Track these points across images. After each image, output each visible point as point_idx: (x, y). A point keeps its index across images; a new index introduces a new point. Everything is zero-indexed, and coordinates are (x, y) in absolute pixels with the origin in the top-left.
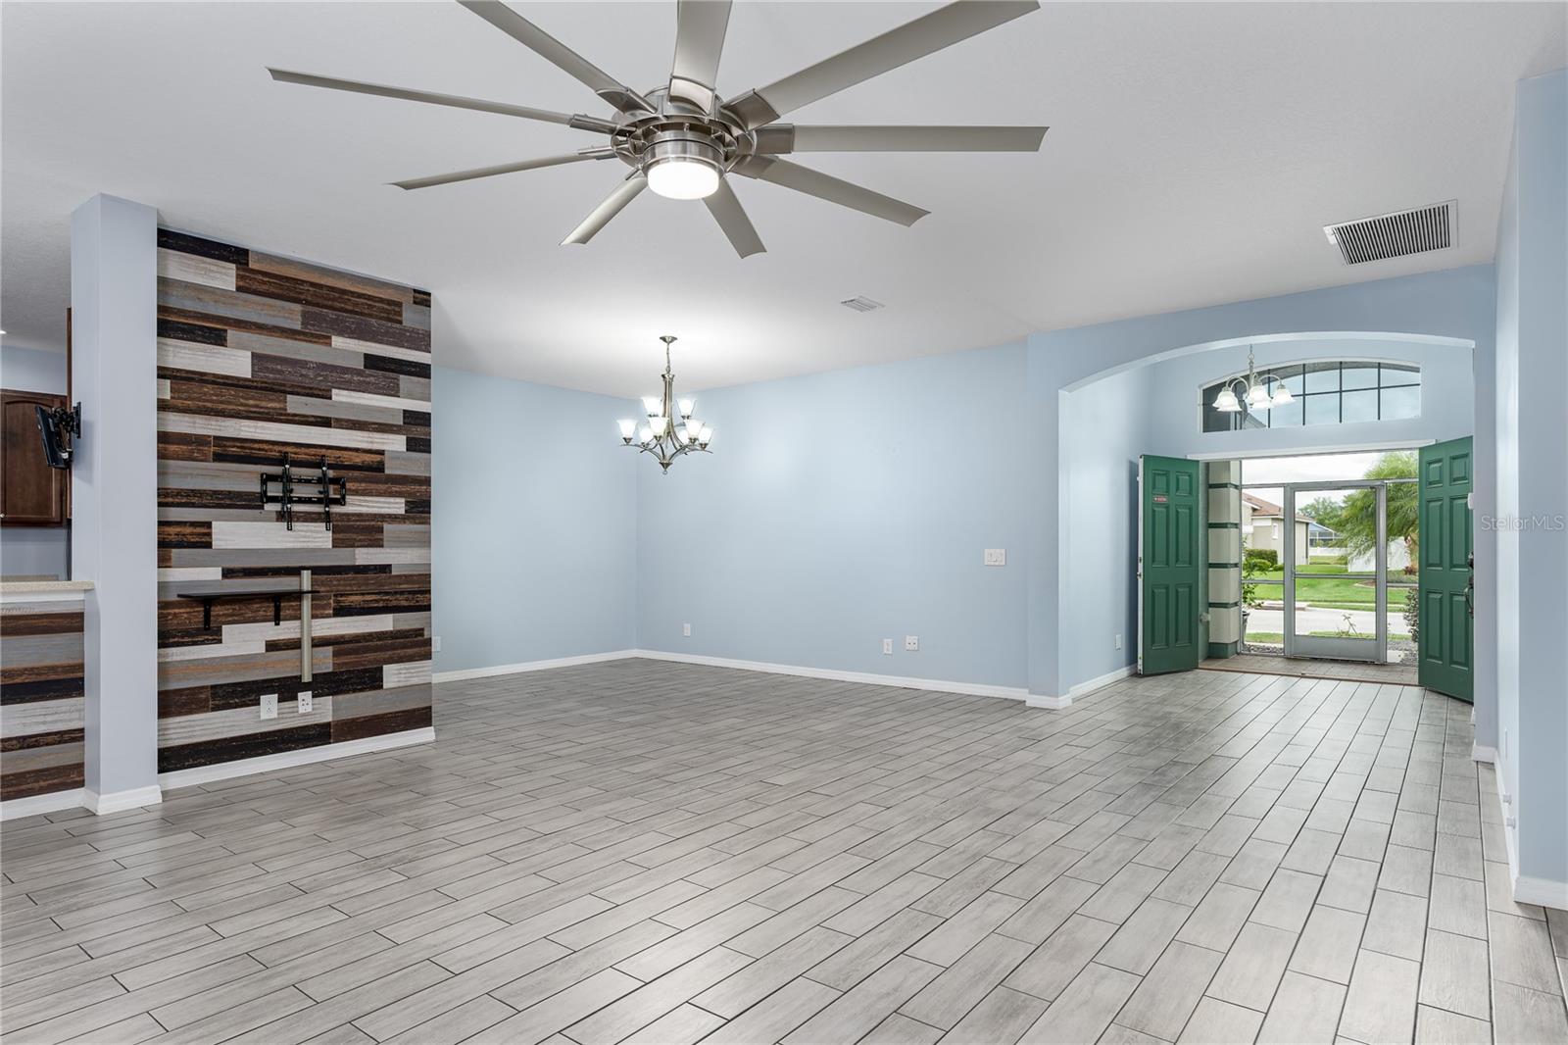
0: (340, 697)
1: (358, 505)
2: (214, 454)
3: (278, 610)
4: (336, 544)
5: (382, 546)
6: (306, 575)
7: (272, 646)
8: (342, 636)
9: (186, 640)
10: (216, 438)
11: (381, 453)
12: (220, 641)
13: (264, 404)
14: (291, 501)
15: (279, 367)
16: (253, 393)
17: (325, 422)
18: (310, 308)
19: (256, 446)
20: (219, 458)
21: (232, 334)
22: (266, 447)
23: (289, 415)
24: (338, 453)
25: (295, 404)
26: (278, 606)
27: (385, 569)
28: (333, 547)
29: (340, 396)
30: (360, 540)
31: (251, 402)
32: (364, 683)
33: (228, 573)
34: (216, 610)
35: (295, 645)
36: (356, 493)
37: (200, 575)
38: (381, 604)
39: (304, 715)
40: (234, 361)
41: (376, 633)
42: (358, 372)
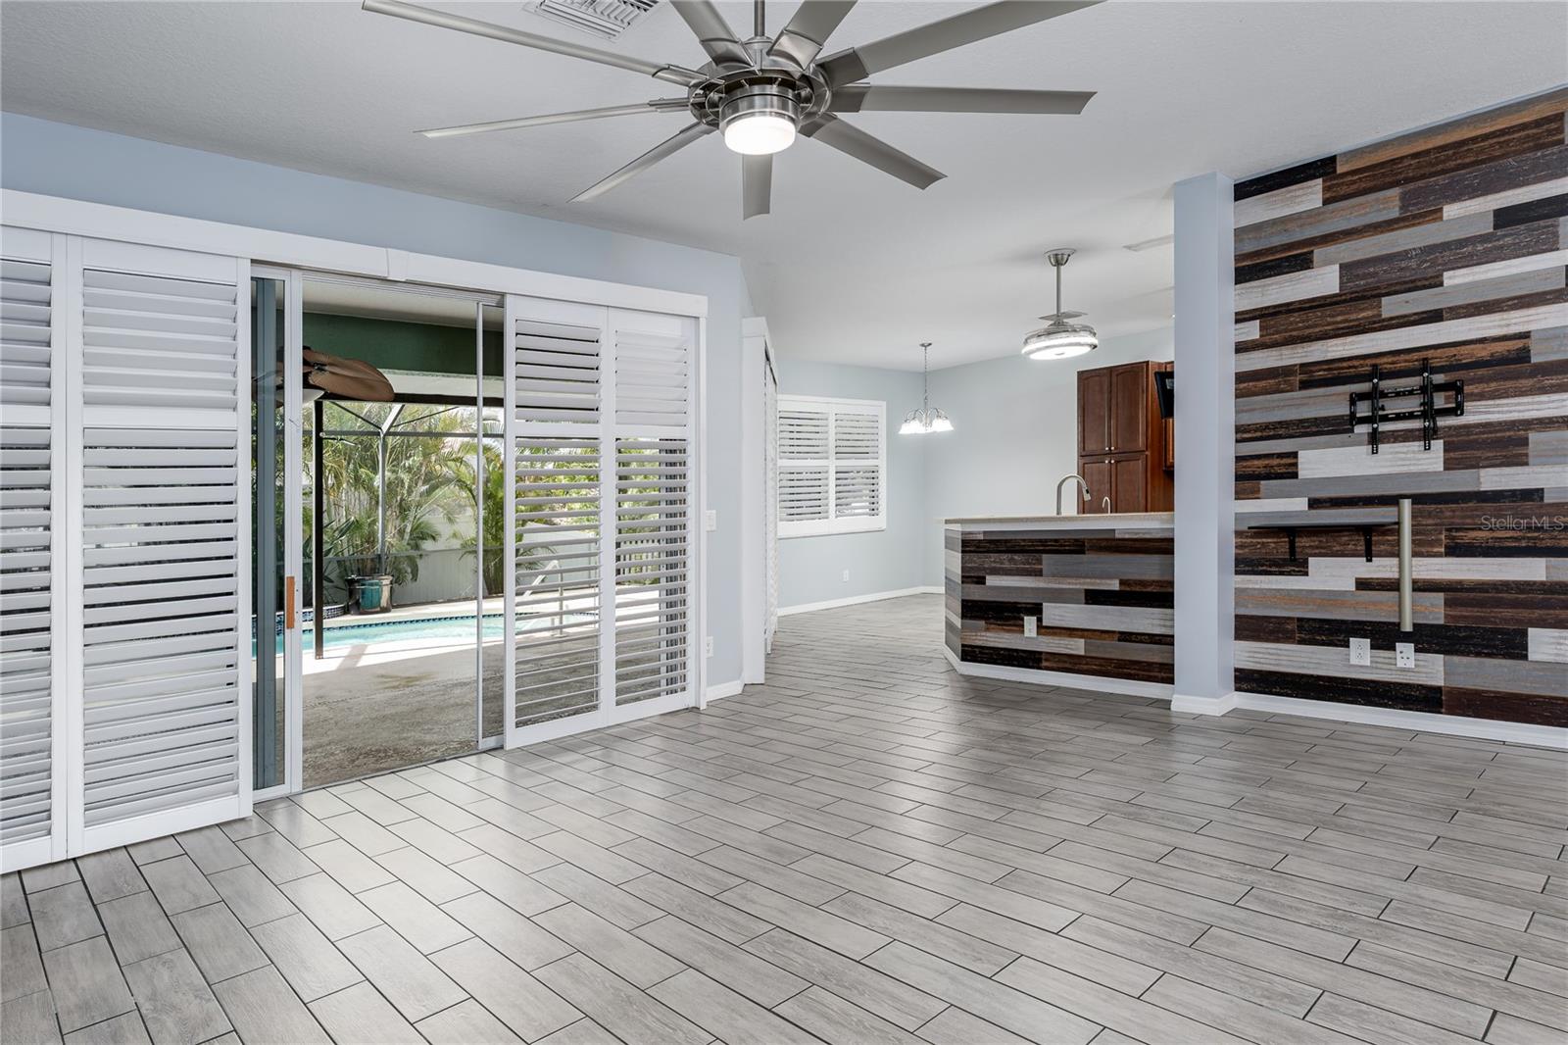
0: (1456, 659)
1: (1479, 413)
2: (1301, 382)
3: (1369, 545)
4: (1449, 465)
5: (1526, 464)
6: (1407, 504)
7: (1363, 585)
8: (1460, 582)
9: (1273, 569)
10: (1302, 365)
11: (1526, 335)
12: (1306, 574)
13: (1353, 316)
14: (1385, 419)
15: (1372, 270)
16: (1339, 308)
17: (1435, 316)
18: (1411, 186)
19: (1345, 364)
20: (1305, 385)
21: (1318, 253)
22: (1356, 363)
23: (1384, 320)
24: (1453, 351)
25: (1391, 306)
26: (1371, 540)
27: (1534, 495)
28: (1446, 469)
29: (1453, 278)
30: (1487, 459)
31: (1339, 318)
32: (1495, 647)
33: (1314, 503)
34: (1302, 542)
35: (1393, 586)
36: (1481, 397)
37: (1284, 505)
38: (1524, 544)
39: (1403, 670)
40: (1322, 280)
41: (1513, 582)
42: (1484, 238)
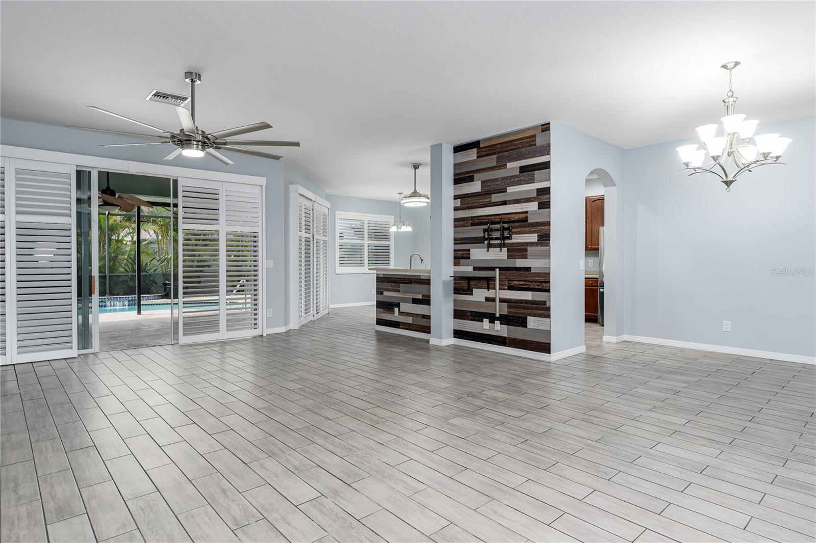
0: (510, 327)
1: (518, 239)
2: (471, 223)
3: (488, 285)
4: (509, 257)
5: (527, 258)
6: (497, 270)
7: (487, 299)
8: (511, 299)
9: (464, 293)
10: (472, 217)
11: (526, 212)
12: (472, 295)
13: (484, 201)
14: (492, 239)
15: (489, 184)
16: (481, 197)
17: (504, 203)
18: (499, 155)
19: (482, 218)
20: (473, 225)
21: (476, 176)
22: (485, 218)
23: (492, 203)
24: (509, 216)
25: (495, 198)
26: (488, 283)
27: (528, 269)
28: (508, 258)
29: (510, 190)
30: (518, 255)
31: (481, 201)
32: (519, 323)
33: (475, 269)
34: (472, 283)
35: (493, 300)
36: (516, 233)
37: (467, 269)
38: (526, 286)
39: (497, 331)
40: (475, 187)
41: (525, 300)
42: (517, 176)
